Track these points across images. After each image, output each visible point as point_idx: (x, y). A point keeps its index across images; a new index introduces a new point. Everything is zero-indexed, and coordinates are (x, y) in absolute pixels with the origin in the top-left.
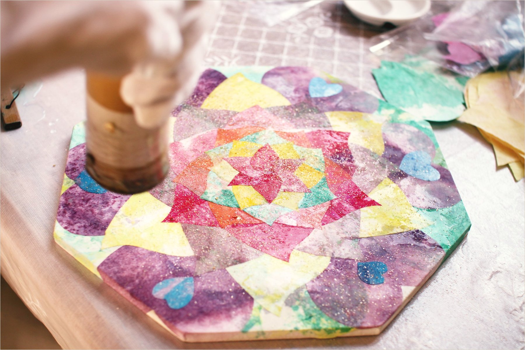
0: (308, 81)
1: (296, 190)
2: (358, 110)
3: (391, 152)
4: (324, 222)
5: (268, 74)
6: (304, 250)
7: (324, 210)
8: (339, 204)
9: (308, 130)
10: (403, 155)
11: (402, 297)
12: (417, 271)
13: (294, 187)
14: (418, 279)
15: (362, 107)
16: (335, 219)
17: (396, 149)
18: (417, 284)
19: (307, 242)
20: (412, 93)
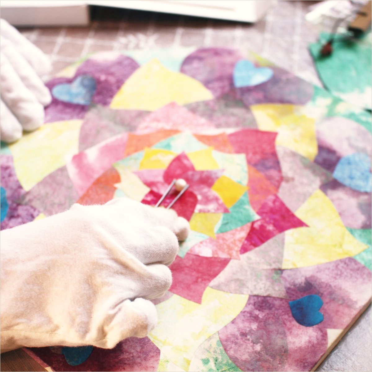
0: (233, 65)
1: (213, 211)
2: (289, 102)
3: (325, 155)
4: (244, 250)
5: (188, 60)
6: (218, 287)
7: (243, 234)
8: (262, 227)
9: (230, 131)
10: (339, 159)
11: (327, 344)
12: (346, 310)
13: (212, 207)
14: (347, 320)
15: (293, 97)
16: (256, 245)
17: (331, 151)
18: (345, 326)
19: (222, 277)
20: (353, 73)
